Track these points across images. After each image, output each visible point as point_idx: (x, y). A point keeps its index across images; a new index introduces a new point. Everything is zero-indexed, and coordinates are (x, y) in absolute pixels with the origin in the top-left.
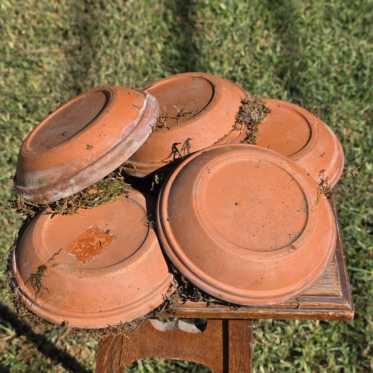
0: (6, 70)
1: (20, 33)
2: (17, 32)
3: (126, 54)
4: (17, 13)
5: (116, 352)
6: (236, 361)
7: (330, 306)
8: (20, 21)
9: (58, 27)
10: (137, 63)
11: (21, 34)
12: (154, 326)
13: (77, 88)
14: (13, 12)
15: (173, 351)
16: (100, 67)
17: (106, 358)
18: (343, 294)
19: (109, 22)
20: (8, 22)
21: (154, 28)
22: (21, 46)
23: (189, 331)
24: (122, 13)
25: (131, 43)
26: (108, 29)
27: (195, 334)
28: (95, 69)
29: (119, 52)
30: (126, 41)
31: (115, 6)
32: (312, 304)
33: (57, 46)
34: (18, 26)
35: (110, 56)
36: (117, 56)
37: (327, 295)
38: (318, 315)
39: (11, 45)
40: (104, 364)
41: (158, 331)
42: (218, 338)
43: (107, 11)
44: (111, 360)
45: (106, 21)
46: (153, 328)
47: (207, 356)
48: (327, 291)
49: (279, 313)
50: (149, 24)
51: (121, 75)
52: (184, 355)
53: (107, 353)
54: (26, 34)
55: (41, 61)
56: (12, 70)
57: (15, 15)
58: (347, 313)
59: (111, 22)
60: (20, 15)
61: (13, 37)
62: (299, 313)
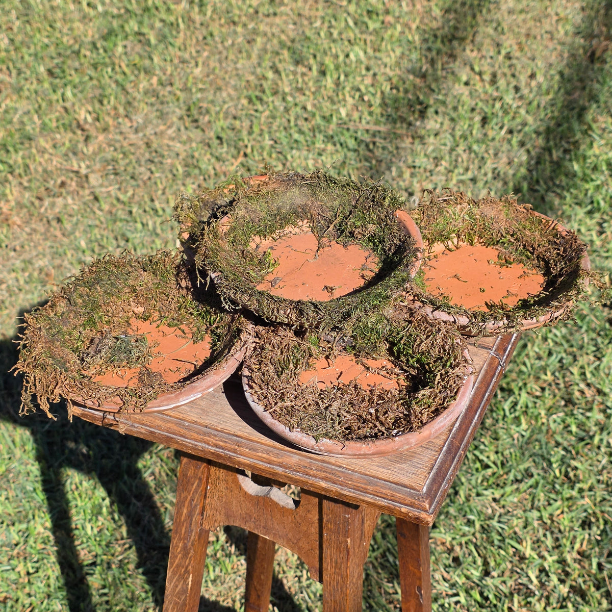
0: (323, 146)
1: (361, 98)
2: (357, 94)
3: (500, 155)
4: (368, 69)
5: (196, 506)
6: (331, 560)
7: (405, 500)
8: (368, 81)
9: (418, 98)
10: (511, 172)
11: (363, 100)
12: (243, 485)
13: (410, 190)
14: (363, 67)
15: (262, 524)
16: (456, 167)
17: (185, 511)
18: (427, 491)
19: (493, 106)
20: (350, 78)
21: (559, 125)
22: (356, 115)
23: (281, 503)
24: (518, 95)
25: (515, 141)
26: (489, 115)
27: (288, 510)
28: (446, 168)
29: (491, 152)
30: (509, 136)
31: (514, 83)
32: (384, 491)
33: (405, 125)
34: (363, 88)
35: (476, 154)
36: (486, 155)
37: (405, 486)
38: (389, 507)
39: (343, 112)
40: (183, 519)
41: (246, 493)
42: (313, 523)
43: (497, 89)
44: (190, 515)
45: (491, 102)
46: (240, 487)
47: (301, 544)
48: (406, 481)
49: (343, 492)
50: (552, 118)
51: (480, 184)
52: (275, 534)
53: (186, 504)
54: (369, 101)
55: (374, 143)
56: (330, 147)
57: (364, 72)
58: (423, 515)
59: (498, 105)
60: (371, 72)
61: (350, 101)
62: (366, 499)
